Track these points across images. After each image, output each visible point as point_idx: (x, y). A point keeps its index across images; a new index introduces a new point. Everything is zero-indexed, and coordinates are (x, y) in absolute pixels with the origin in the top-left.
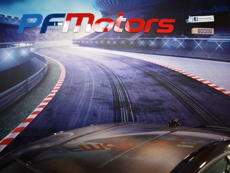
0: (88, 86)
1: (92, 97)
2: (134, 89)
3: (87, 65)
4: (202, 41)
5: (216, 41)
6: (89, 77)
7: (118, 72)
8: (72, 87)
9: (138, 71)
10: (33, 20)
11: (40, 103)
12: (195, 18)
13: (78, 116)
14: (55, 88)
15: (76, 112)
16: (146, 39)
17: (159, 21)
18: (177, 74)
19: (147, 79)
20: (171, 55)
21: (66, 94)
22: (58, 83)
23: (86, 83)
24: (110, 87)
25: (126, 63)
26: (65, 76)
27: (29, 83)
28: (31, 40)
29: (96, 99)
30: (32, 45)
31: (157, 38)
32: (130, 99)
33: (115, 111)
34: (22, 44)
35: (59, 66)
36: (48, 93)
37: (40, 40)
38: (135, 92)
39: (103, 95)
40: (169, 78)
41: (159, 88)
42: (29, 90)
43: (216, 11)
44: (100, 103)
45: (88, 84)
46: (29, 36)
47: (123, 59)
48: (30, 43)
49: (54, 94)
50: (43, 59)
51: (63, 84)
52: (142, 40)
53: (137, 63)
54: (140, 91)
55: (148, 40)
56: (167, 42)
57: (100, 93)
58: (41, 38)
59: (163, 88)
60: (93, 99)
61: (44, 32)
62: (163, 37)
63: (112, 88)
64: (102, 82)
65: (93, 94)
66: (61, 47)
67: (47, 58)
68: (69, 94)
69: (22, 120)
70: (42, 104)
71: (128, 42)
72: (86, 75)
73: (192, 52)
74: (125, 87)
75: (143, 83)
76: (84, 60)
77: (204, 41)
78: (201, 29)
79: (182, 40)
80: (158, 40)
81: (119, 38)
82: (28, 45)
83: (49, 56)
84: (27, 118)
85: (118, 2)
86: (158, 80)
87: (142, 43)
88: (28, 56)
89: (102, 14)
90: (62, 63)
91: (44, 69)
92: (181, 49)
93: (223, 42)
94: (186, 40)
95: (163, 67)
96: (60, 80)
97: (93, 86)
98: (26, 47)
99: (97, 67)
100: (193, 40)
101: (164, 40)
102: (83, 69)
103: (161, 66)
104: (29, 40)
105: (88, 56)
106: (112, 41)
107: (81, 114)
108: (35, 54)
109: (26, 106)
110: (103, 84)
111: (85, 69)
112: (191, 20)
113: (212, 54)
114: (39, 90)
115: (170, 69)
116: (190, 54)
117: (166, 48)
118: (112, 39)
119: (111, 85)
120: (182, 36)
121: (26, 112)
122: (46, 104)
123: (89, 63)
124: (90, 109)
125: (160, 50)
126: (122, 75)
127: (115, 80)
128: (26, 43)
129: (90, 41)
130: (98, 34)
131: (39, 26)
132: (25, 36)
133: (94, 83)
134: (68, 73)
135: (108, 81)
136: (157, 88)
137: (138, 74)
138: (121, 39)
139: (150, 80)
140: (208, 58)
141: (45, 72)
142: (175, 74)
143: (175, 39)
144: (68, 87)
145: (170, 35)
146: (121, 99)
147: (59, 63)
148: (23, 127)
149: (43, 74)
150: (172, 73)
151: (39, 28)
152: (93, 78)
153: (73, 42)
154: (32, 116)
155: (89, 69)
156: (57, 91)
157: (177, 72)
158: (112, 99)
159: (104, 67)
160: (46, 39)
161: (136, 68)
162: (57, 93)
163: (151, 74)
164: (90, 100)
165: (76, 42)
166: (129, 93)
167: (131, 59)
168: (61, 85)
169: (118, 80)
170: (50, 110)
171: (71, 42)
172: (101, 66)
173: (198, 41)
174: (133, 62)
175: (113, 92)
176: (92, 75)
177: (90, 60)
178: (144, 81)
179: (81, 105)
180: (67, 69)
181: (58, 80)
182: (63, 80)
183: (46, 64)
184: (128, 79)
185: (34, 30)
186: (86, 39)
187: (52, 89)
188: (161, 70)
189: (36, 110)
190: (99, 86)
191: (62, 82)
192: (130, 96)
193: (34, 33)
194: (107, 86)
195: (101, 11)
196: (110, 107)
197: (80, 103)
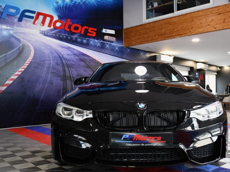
0: (48, 63)
1: (50, 71)
2: (74, 68)
3: (48, 49)
4: (109, 44)
5: (115, 46)
6: (49, 57)
7: (66, 56)
8: (38, 63)
9: (77, 57)
10: (13, 11)
11: (15, 73)
12: (106, 30)
13: (41, 84)
14: (27, 62)
15: (40, 81)
16: (81, 38)
17: (89, 28)
18: (97, 62)
19: (82, 63)
20: (94, 50)
21: (34, 67)
22: (29, 59)
23: (47, 61)
24: (61, 65)
25: (70, 51)
26: (33, 55)
27: (8, 56)
28: (11, 25)
29: (52, 73)
30: (11, 28)
31: (87, 39)
32: (72, 74)
33: (63, 82)
34: (4, 27)
35: (30, 47)
36: (21, 65)
37: (18, 26)
38: (75, 70)
39: (57, 70)
40: (93, 64)
41: (88, 70)
42: (8, 61)
43: (116, 28)
44: (55, 76)
45: (48, 62)
46: (10, 22)
47: (69, 48)
48: (10, 27)
49: (26, 67)
50: (19, 40)
51: (32, 60)
52: (80, 38)
53: (76, 52)
54: (77, 70)
55: (82, 39)
56: (92, 42)
57: (55, 69)
58: (18, 25)
59: (90, 69)
60: (51, 72)
61: (21, 21)
62: (90, 38)
63: (62, 66)
64: (57, 61)
65: (51, 69)
66: (32, 34)
67: (22, 40)
68: (36, 68)
69: (1, 85)
70: (17, 73)
71: (72, 38)
72: (47, 56)
73: (104, 50)
74: (70, 67)
75: (79, 65)
76: (46, 45)
77: (110, 44)
78: (109, 37)
79: (99, 42)
80: (87, 40)
81: (67, 35)
82: (9, 28)
83: (23, 39)
84: (5, 83)
85: (67, 11)
86: (87, 64)
87: (79, 40)
88: (8, 36)
89: (58, 17)
90: (32, 45)
91: (19, 48)
92: (99, 47)
93: (119, 47)
94: (101, 42)
95: (90, 57)
96: (30, 57)
97: (51, 64)
98: (7, 29)
99: (54, 51)
100: (104, 43)
101: (91, 40)
102: (45, 52)
103: (88, 56)
104: (10, 24)
105: (49, 43)
106: (63, 36)
107: (43, 82)
108: (13, 36)
109: (5, 74)
110: (57, 63)
111: (47, 52)
112: (104, 31)
113: (114, 52)
114: (15, 63)
115: (93, 59)
116: (103, 51)
117: (91, 45)
118: (63, 34)
119: (62, 64)
120: (100, 39)
121: (5, 78)
122: (20, 73)
123: (49, 47)
124: (49, 79)
125: (88, 46)
126: (68, 58)
127: (64, 61)
128: (7, 26)
129: (50, 33)
130: (55, 30)
131: (17, 16)
132: (6, 21)
133: (52, 62)
134: (36, 53)
135: (60, 61)
136: (87, 69)
137: (77, 59)
138: (68, 35)
139: (83, 63)
140: (112, 54)
141: (20, 50)
142: (96, 61)
143: (96, 41)
144: (35, 62)
145: (94, 38)
146: (67, 74)
147: (30, 45)
148: (2, 90)
149: (18, 51)
150: (94, 61)
151: (17, 17)
152: (51, 59)
153: (40, 32)
154: (9, 82)
155: (49, 52)
156: (28, 64)
157: (97, 61)
158: (62, 74)
159: (58, 52)
160: (21, 26)
161: (76, 55)
162: (28, 66)
163: (84, 60)
164: (49, 73)
165: (41, 32)
166: (72, 71)
167: (73, 49)
168: (31, 60)
169: (65, 61)
170: (22, 78)
171: (39, 32)
172: (56, 51)
173: (107, 43)
174: (74, 51)
175: (63, 69)
176: (51, 56)
177: (50, 46)
178: (80, 64)
179: (43, 76)
180: (35, 50)
181: (29, 57)
182: (32, 57)
183: (21, 44)
184: (72, 61)
185: (13, 18)
186: (48, 31)
187: (25, 63)
188: (89, 58)
189: (13, 77)
190: (55, 64)
191: (32, 59)
192: (72, 73)
193: (13, 20)
194: (59, 65)
195: (58, 15)
196: (61, 79)
197: (43, 75)
